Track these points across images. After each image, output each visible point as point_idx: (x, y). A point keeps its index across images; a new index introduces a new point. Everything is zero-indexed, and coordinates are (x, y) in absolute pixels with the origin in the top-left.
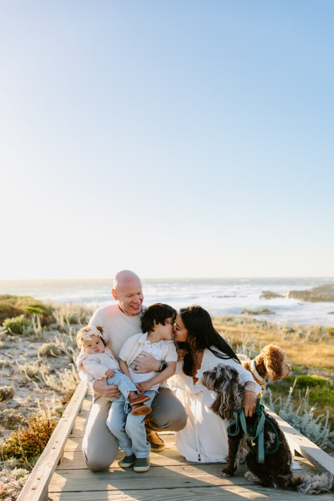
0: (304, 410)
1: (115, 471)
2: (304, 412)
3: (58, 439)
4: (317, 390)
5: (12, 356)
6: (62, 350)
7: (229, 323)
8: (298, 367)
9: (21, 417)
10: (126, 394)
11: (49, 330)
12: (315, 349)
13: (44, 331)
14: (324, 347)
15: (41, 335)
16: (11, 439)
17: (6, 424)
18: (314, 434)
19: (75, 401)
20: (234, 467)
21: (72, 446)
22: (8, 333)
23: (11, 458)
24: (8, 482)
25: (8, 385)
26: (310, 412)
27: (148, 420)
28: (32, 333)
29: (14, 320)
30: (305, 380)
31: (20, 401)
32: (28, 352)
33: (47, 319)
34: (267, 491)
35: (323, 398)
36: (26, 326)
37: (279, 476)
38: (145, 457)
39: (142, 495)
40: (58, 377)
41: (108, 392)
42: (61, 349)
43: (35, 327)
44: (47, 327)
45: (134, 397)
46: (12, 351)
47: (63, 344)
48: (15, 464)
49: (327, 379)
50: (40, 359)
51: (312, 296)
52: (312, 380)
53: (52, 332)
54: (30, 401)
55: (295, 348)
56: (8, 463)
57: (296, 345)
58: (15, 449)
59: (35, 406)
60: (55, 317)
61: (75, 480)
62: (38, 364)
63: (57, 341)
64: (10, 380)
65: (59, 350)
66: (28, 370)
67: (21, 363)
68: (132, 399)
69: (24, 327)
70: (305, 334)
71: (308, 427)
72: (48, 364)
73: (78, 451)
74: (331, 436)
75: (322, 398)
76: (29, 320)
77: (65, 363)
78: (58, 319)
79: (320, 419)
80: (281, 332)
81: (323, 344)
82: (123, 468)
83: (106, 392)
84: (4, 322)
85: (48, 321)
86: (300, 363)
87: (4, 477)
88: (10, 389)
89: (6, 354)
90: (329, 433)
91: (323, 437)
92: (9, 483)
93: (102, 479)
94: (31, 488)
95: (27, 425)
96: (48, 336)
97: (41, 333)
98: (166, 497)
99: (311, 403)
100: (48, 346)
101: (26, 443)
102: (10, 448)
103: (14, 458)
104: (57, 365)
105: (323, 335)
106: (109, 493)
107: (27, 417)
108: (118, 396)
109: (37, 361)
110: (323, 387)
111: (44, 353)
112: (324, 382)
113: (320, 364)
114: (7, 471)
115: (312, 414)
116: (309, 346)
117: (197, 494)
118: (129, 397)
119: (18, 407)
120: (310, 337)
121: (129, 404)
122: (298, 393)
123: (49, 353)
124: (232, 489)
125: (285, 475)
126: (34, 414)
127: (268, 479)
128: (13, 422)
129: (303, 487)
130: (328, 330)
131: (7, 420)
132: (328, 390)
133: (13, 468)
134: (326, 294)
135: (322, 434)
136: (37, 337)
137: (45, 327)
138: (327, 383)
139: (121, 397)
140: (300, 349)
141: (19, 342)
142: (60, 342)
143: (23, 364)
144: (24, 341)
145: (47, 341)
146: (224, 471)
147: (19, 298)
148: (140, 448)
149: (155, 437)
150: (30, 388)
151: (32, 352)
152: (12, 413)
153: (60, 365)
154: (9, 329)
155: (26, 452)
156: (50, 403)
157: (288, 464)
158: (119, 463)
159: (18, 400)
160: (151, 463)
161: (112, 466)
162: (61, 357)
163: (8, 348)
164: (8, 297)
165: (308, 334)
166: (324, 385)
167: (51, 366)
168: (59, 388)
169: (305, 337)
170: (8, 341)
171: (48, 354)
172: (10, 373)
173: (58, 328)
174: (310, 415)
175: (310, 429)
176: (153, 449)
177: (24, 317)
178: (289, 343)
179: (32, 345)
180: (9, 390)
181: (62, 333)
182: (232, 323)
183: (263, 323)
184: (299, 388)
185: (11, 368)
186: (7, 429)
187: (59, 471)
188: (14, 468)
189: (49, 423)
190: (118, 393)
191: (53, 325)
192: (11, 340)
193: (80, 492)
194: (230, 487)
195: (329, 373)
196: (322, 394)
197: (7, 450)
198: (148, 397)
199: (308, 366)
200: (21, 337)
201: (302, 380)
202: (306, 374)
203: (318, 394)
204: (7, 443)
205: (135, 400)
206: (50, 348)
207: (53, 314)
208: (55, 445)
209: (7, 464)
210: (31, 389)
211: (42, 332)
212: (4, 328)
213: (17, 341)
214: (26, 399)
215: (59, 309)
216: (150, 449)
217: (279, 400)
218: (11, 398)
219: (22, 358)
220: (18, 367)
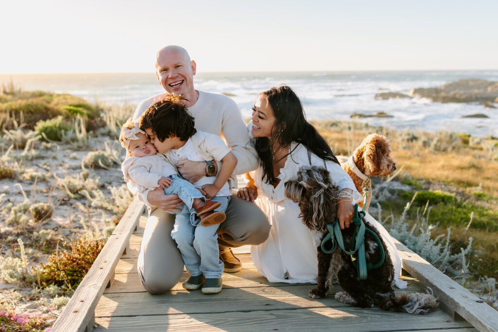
0: (420, 228)
1: (178, 293)
2: (420, 232)
3: (107, 258)
4: (440, 208)
5: (48, 168)
6: (114, 160)
7: (333, 129)
8: (418, 182)
9: (62, 239)
10: (189, 203)
11: (97, 137)
12: (442, 160)
13: (90, 137)
14: (453, 157)
15: (86, 142)
16: (49, 264)
17: (43, 248)
18: (431, 257)
19: (130, 217)
20: (326, 286)
21: (125, 267)
22: (42, 140)
23: (51, 285)
24: (47, 312)
25: (44, 203)
26: (428, 231)
27: (221, 233)
28: (74, 140)
29: (49, 123)
30: (425, 196)
31: (61, 221)
32: (69, 163)
33: (93, 121)
34: (364, 313)
35: (448, 217)
36: (66, 130)
37: (378, 293)
38: (216, 277)
39: (211, 319)
40: (110, 193)
41: (166, 204)
42: (112, 160)
43: (77, 131)
44: (94, 133)
45: (199, 204)
46: (48, 162)
47: (115, 153)
48: (57, 292)
49: (453, 195)
50: (85, 171)
51: (443, 94)
52: (434, 197)
53: (100, 138)
54: (74, 221)
55: (417, 158)
56: (48, 291)
57: (418, 155)
58: (55, 274)
59: (81, 227)
60: (105, 119)
61: (129, 304)
62: (82, 177)
63: (108, 149)
64: (47, 196)
65: (110, 161)
66: (70, 185)
67: (61, 176)
68: (198, 207)
69: (63, 131)
70: (430, 142)
71: (424, 249)
72: (96, 176)
73: (132, 273)
74: (451, 260)
75: (445, 217)
76: (69, 123)
77: (118, 177)
78: (108, 122)
79: (441, 239)
80: (400, 139)
81: (454, 154)
82: (188, 290)
83: (164, 204)
84: (35, 125)
85: (95, 125)
86: (422, 177)
87: (42, 306)
88: (48, 206)
89: (41, 165)
90: (450, 255)
91: (442, 260)
92: (50, 313)
93: (163, 302)
94: (73, 310)
95: (71, 249)
96: (95, 143)
97: (85, 139)
98: (241, 320)
99: (432, 222)
100: (96, 155)
101: (68, 268)
102: (50, 274)
103: (55, 285)
104: (107, 179)
105: (454, 144)
106: (170, 317)
107: (70, 240)
108: (181, 208)
109: (81, 174)
110: (448, 204)
111: (90, 164)
112: (450, 198)
113: (447, 178)
114: (46, 299)
115: (430, 233)
116: (434, 157)
117: (278, 317)
118: (194, 206)
119: (57, 228)
120: (436, 146)
121: (196, 215)
122: (416, 211)
123: (97, 164)
124: (321, 311)
125: (384, 293)
126: (79, 235)
127: (363, 299)
128: (53, 246)
129: (409, 307)
130: (461, 137)
131: (45, 243)
132: (454, 207)
133: (53, 297)
134: (462, 92)
135: (440, 257)
136: (81, 144)
137: (91, 132)
138: (453, 199)
139: (185, 208)
140: (423, 160)
141: (57, 150)
142: (111, 149)
143: (63, 178)
144: (64, 150)
145: (94, 148)
146: (313, 292)
147: (54, 96)
148: (211, 267)
149: (230, 256)
150: (73, 206)
151: (74, 164)
152: (50, 234)
153: (112, 178)
154: (44, 134)
155: (69, 278)
156: (100, 224)
157: (389, 280)
158: (184, 285)
159: (58, 220)
160: (223, 285)
161: (174, 288)
162: (112, 169)
163: (43, 158)
164: (41, 95)
165: (435, 142)
166: (450, 203)
167: (99, 180)
168: (110, 207)
169: (429, 146)
170: (43, 150)
171: (95, 166)
172: (47, 188)
173: (109, 134)
174: (428, 233)
175: (427, 252)
176: (227, 270)
177: (63, 120)
178: (409, 153)
179: (74, 154)
180: (45, 208)
181: (114, 139)
182: (337, 129)
183: (377, 129)
184: (418, 206)
185: (48, 182)
186: (44, 253)
187: (109, 295)
188: (55, 297)
189: (97, 244)
190: (180, 204)
191: (102, 130)
192: (47, 149)
193: (135, 316)
194: (320, 309)
195: (457, 189)
196: (446, 213)
197: (45, 277)
198: (216, 202)
199: (431, 181)
200: (60, 145)
201: (421, 197)
202: (427, 189)
203: (440, 213)
204: (45, 268)
205: (201, 209)
206: (97, 158)
207: (102, 115)
208: (103, 265)
209: (46, 292)
210: (74, 208)
211: (88, 138)
212: (37, 132)
213: (55, 149)
214: (68, 218)
215: (110, 110)
216: (223, 269)
217: (390, 219)
218: (49, 217)
219: (62, 170)
220: (57, 180)
